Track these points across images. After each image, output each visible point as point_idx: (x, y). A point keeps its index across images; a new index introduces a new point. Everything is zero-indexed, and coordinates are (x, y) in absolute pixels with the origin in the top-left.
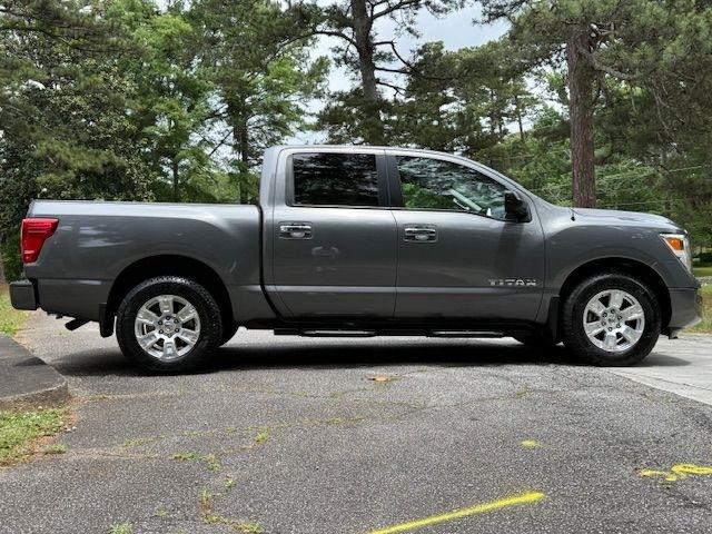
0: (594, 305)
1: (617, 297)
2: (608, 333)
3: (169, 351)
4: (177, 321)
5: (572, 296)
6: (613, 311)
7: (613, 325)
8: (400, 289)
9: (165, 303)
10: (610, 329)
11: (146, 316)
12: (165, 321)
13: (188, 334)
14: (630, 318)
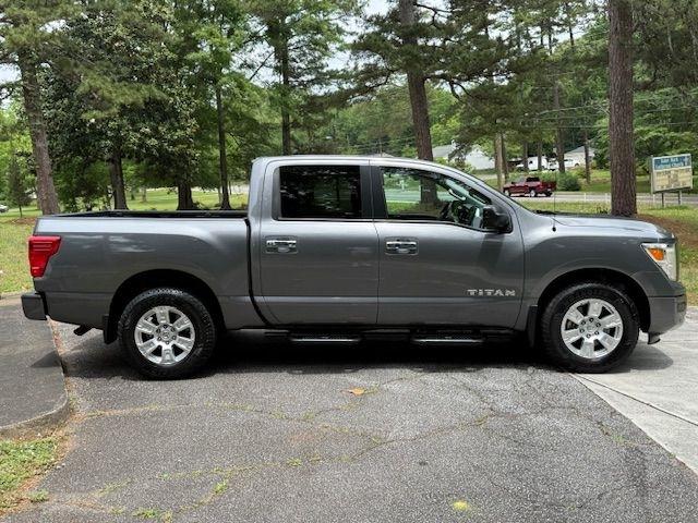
0: (573, 314)
1: (596, 306)
2: (586, 340)
3: (168, 357)
4: (173, 329)
5: (551, 305)
6: (591, 319)
7: (592, 331)
8: (382, 300)
9: (163, 314)
10: (588, 336)
11: (145, 326)
12: (163, 329)
13: (183, 342)
14: (608, 326)
